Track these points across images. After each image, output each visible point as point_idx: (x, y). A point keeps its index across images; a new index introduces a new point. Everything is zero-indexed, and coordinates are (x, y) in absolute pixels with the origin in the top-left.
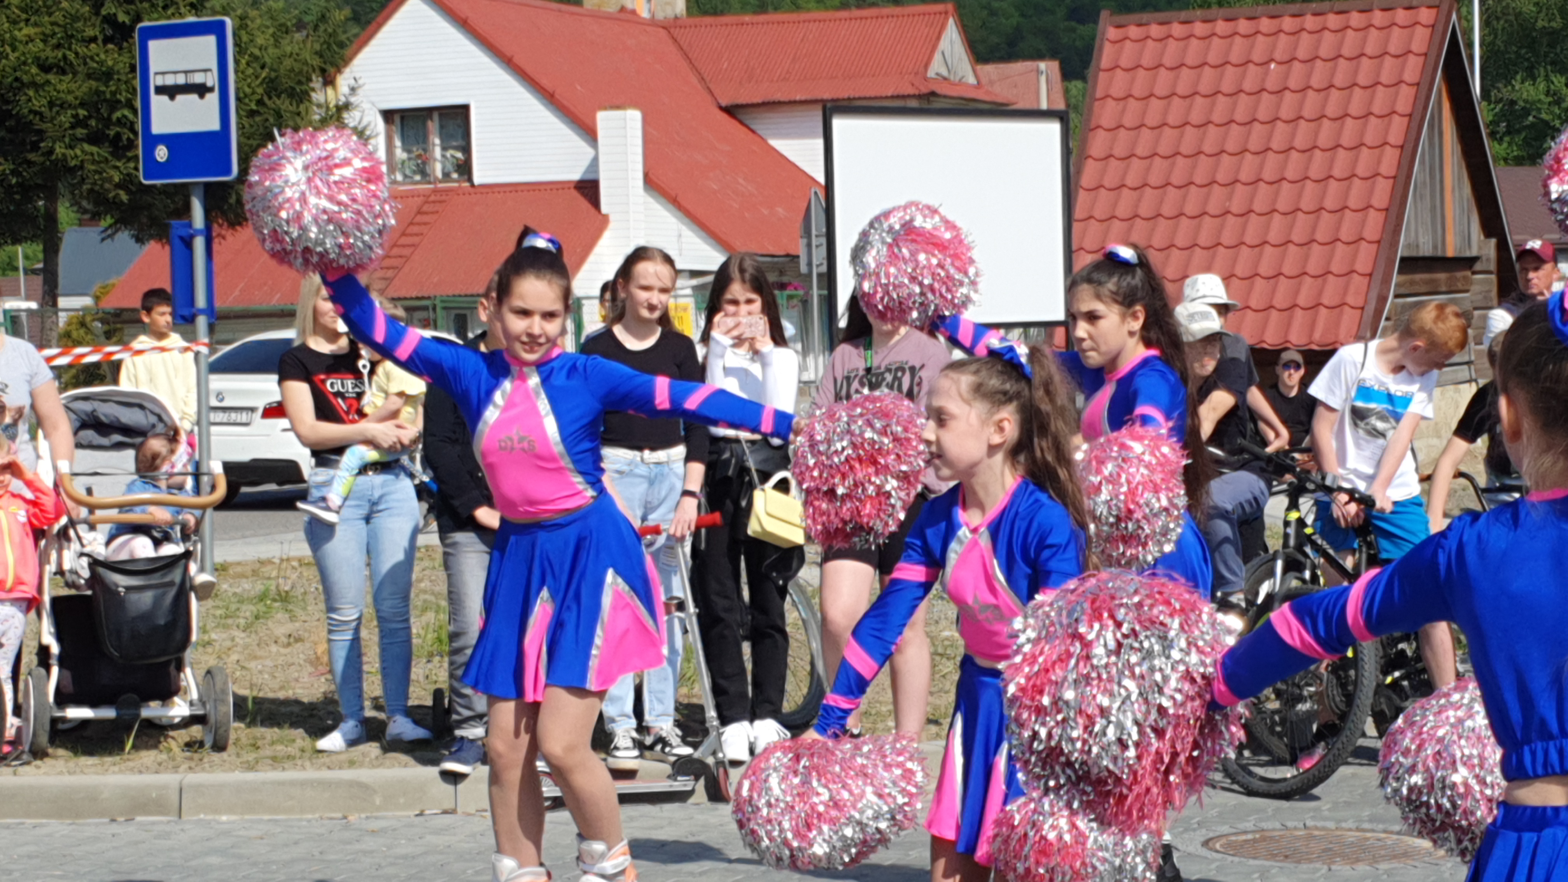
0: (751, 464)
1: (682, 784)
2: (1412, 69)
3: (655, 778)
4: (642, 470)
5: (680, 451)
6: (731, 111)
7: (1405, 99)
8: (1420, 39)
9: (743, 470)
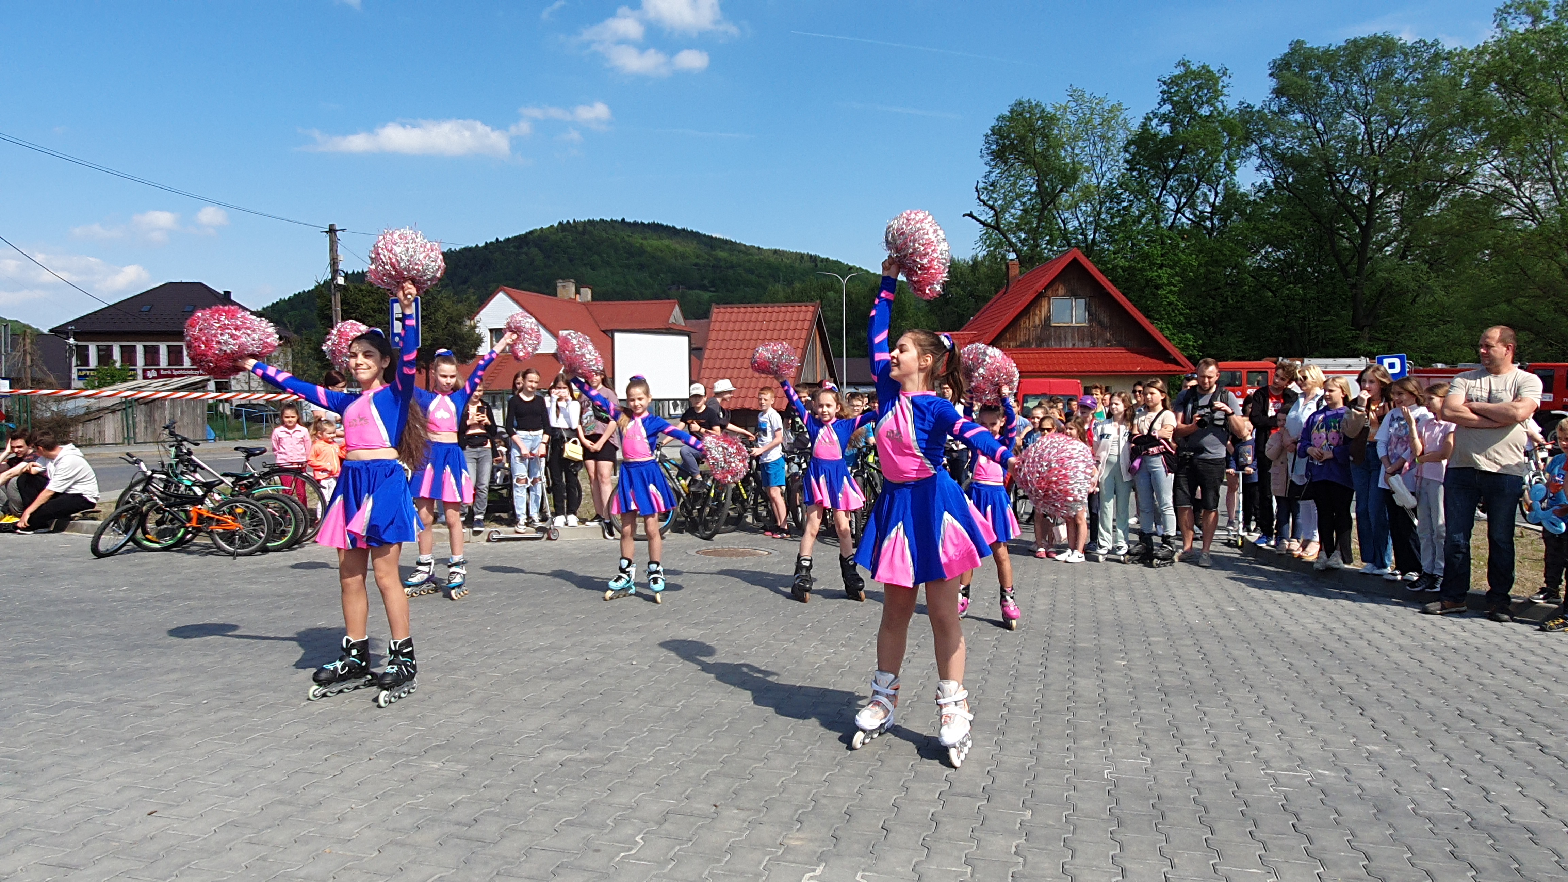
0: (565, 436)
1: (539, 535)
2: (807, 325)
3: (532, 532)
4: (530, 438)
5: (542, 431)
6: (603, 331)
7: (804, 334)
8: (809, 316)
9: (563, 437)
